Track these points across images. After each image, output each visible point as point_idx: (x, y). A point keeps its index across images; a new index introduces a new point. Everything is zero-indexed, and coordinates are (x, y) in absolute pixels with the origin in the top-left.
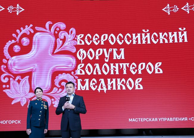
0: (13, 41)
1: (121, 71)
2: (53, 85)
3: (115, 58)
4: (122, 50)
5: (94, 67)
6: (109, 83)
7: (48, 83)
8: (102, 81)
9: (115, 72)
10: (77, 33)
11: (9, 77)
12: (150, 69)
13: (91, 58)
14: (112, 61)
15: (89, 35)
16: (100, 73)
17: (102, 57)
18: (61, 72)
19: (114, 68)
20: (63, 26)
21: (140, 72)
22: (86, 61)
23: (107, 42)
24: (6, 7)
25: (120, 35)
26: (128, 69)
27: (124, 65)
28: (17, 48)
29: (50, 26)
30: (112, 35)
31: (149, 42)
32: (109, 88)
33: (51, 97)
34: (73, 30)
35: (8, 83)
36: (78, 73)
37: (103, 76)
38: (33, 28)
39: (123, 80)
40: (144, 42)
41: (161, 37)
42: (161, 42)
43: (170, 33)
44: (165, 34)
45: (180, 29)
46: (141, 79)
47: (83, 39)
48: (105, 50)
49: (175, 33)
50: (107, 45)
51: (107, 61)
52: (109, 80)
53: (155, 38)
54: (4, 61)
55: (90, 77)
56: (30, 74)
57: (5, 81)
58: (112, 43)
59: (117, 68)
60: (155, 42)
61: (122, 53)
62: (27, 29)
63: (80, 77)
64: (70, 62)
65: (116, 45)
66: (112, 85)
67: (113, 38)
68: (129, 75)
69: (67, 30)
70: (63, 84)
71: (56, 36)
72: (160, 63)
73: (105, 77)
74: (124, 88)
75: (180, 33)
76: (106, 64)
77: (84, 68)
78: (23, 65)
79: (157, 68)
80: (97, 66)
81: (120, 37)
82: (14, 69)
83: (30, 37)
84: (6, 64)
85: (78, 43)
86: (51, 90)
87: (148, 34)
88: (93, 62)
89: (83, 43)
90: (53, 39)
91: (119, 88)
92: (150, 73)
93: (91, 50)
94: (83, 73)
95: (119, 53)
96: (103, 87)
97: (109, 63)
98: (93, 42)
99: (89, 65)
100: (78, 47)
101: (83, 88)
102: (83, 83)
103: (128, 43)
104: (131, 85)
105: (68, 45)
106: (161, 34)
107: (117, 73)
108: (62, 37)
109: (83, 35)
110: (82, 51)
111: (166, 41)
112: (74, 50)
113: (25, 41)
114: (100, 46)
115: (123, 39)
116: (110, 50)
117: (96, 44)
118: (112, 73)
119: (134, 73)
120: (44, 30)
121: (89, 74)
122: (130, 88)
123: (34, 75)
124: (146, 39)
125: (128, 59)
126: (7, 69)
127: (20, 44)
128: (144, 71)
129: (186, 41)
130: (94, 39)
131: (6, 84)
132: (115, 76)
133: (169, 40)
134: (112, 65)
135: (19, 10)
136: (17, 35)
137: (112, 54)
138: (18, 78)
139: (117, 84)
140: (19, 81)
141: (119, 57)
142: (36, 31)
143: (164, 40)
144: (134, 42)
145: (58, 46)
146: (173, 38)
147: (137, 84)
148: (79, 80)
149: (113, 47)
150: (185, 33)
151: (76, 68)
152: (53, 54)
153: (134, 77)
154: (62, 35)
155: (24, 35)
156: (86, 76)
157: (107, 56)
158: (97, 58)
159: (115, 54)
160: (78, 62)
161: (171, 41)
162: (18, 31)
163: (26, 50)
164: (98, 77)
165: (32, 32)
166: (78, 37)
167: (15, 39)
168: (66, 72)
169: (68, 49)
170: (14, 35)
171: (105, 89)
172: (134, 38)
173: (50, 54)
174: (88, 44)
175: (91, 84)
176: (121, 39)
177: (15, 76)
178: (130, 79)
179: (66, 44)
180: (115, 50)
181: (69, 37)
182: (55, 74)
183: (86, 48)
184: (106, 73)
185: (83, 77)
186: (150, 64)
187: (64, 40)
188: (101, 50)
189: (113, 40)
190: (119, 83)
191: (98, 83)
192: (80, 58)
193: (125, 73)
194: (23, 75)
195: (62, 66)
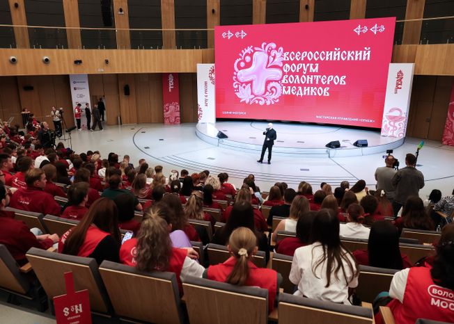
0: (240, 59)
1: (314, 81)
2: (266, 90)
3: (311, 71)
4: (317, 65)
5: (295, 78)
6: (305, 90)
7: (263, 89)
8: (300, 88)
9: (310, 82)
10: (284, 52)
11: (238, 84)
12: (337, 81)
13: (293, 71)
14: (309, 73)
15: (293, 53)
16: (299, 82)
17: (302, 70)
18: (272, 81)
19: (310, 79)
20: (274, 45)
21: (328, 83)
22: (290, 73)
23: (306, 58)
24: (234, 33)
25: (317, 52)
26: (320, 80)
27: (317, 77)
28: (242, 64)
29: (265, 46)
30: (311, 53)
31: (338, 59)
32: (305, 94)
33: (265, 98)
34: (281, 49)
35: (238, 88)
36: (283, 82)
37: (301, 85)
38: (253, 48)
39: (315, 88)
40: (335, 59)
41: (349, 55)
42: (348, 59)
43: (357, 52)
44: (353, 52)
45: (366, 48)
46: (328, 88)
47: (288, 56)
48: (304, 65)
49: (361, 52)
50: (306, 61)
51: (305, 73)
52: (305, 88)
53: (344, 56)
54: (235, 73)
55: (292, 85)
56: (251, 82)
57: (236, 87)
58: (310, 59)
59: (311, 79)
60: (343, 59)
61: (317, 68)
62: (249, 50)
63: (285, 85)
64: (278, 74)
65: (313, 61)
66: (307, 92)
67: (311, 55)
68: (320, 84)
69: (277, 49)
70: (273, 89)
71: (269, 54)
72: (345, 77)
73: (303, 86)
74: (315, 94)
75: (365, 52)
76: (304, 76)
77: (287, 79)
78: (247, 76)
79: (341, 80)
80: (297, 77)
81: (316, 54)
82: (241, 79)
83: (251, 55)
84: (236, 76)
85: (285, 59)
86: (265, 93)
87: (339, 52)
88: (294, 74)
89: (288, 59)
90: (266, 56)
91: (312, 94)
92: (336, 83)
93: (294, 64)
94: (287, 82)
95: (314, 67)
96: (301, 93)
97: (306, 75)
98: (295, 59)
99: (292, 76)
100: (284, 62)
101: (286, 93)
102: (287, 89)
103: (322, 59)
104: (320, 92)
105: (278, 61)
106: (349, 52)
107: (312, 83)
108: (273, 55)
109: (288, 53)
110: (287, 65)
111: (353, 59)
112: (281, 65)
113: (248, 59)
114: (301, 62)
115: (319, 56)
116: (308, 65)
117: (298, 60)
118: (308, 83)
119: (324, 83)
120: (260, 49)
121: (291, 83)
122: (320, 95)
123: (254, 83)
124: (337, 57)
125: (321, 73)
126: (237, 79)
127: (244, 61)
128: (332, 82)
129: (368, 59)
130: (297, 56)
131: (236, 89)
132: (310, 85)
133: (354, 58)
134: (308, 76)
135: (243, 34)
136: (242, 54)
137: (309, 68)
138: (244, 85)
139: (311, 91)
140: (244, 87)
141: (314, 71)
142: (255, 51)
143: (350, 58)
144: (327, 59)
145: (270, 62)
146: (359, 56)
147: (325, 92)
148: (284, 87)
149: (310, 62)
150: (369, 52)
151: (282, 79)
152: (267, 68)
153: (324, 87)
154: (273, 53)
155: (247, 54)
156: (289, 84)
157: (305, 69)
158: (298, 71)
159: (311, 68)
160: (284, 74)
161: (356, 59)
162: (243, 51)
163: (248, 65)
164: (297, 85)
165: (252, 51)
166: (285, 54)
167: (241, 57)
168: (275, 81)
169: (277, 64)
170: (240, 55)
171: (301, 94)
172: (327, 55)
173: (264, 68)
174: (292, 60)
175: (292, 90)
176: (317, 56)
177: (242, 83)
178: (321, 88)
179: (276, 60)
180: (311, 65)
181: (279, 55)
182: (268, 82)
183: (290, 63)
184: (303, 83)
185: (286, 85)
186: (337, 77)
187: (274, 57)
188: (301, 65)
189: (310, 57)
190: (312, 90)
191: (298, 89)
192: (285, 71)
193: (317, 83)
194: (247, 83)
195: (272, 77)
